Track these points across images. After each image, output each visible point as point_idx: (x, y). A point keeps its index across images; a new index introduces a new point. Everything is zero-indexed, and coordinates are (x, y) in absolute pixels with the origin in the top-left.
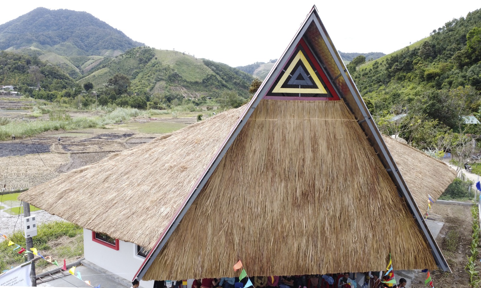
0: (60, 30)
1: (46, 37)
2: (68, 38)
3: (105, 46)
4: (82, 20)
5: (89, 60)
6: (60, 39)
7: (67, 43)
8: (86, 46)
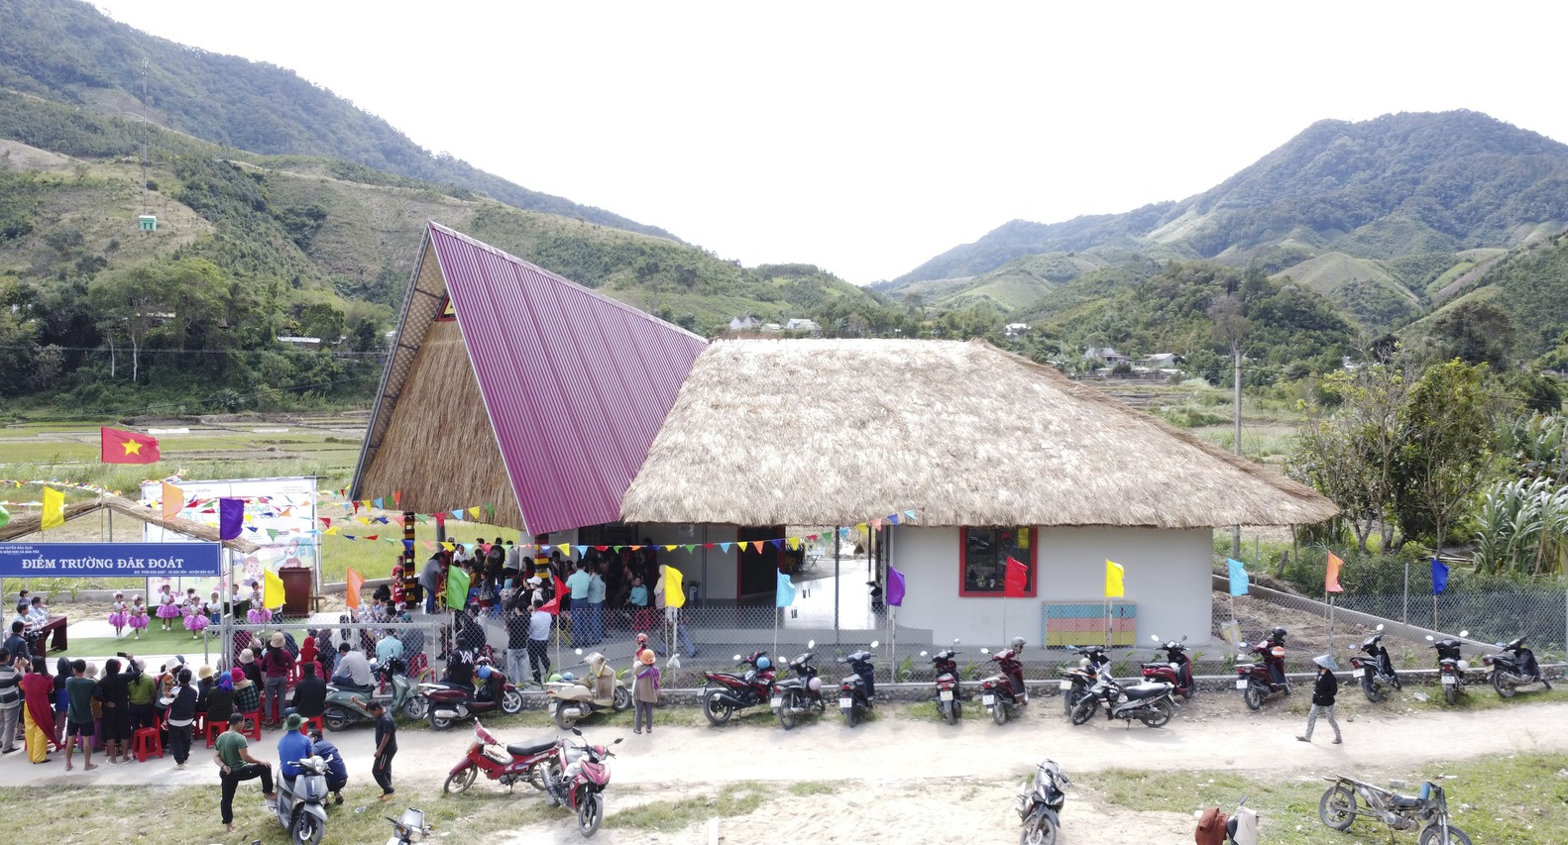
0: (1380, 178)
1: (1332, 205)
2: (1400, 200)
3: (1526, 211)
4: (1454, 137)
5: (1456, 263)
6: (1374, 209)
7: (1397, 217)
8: (1460, 220)
